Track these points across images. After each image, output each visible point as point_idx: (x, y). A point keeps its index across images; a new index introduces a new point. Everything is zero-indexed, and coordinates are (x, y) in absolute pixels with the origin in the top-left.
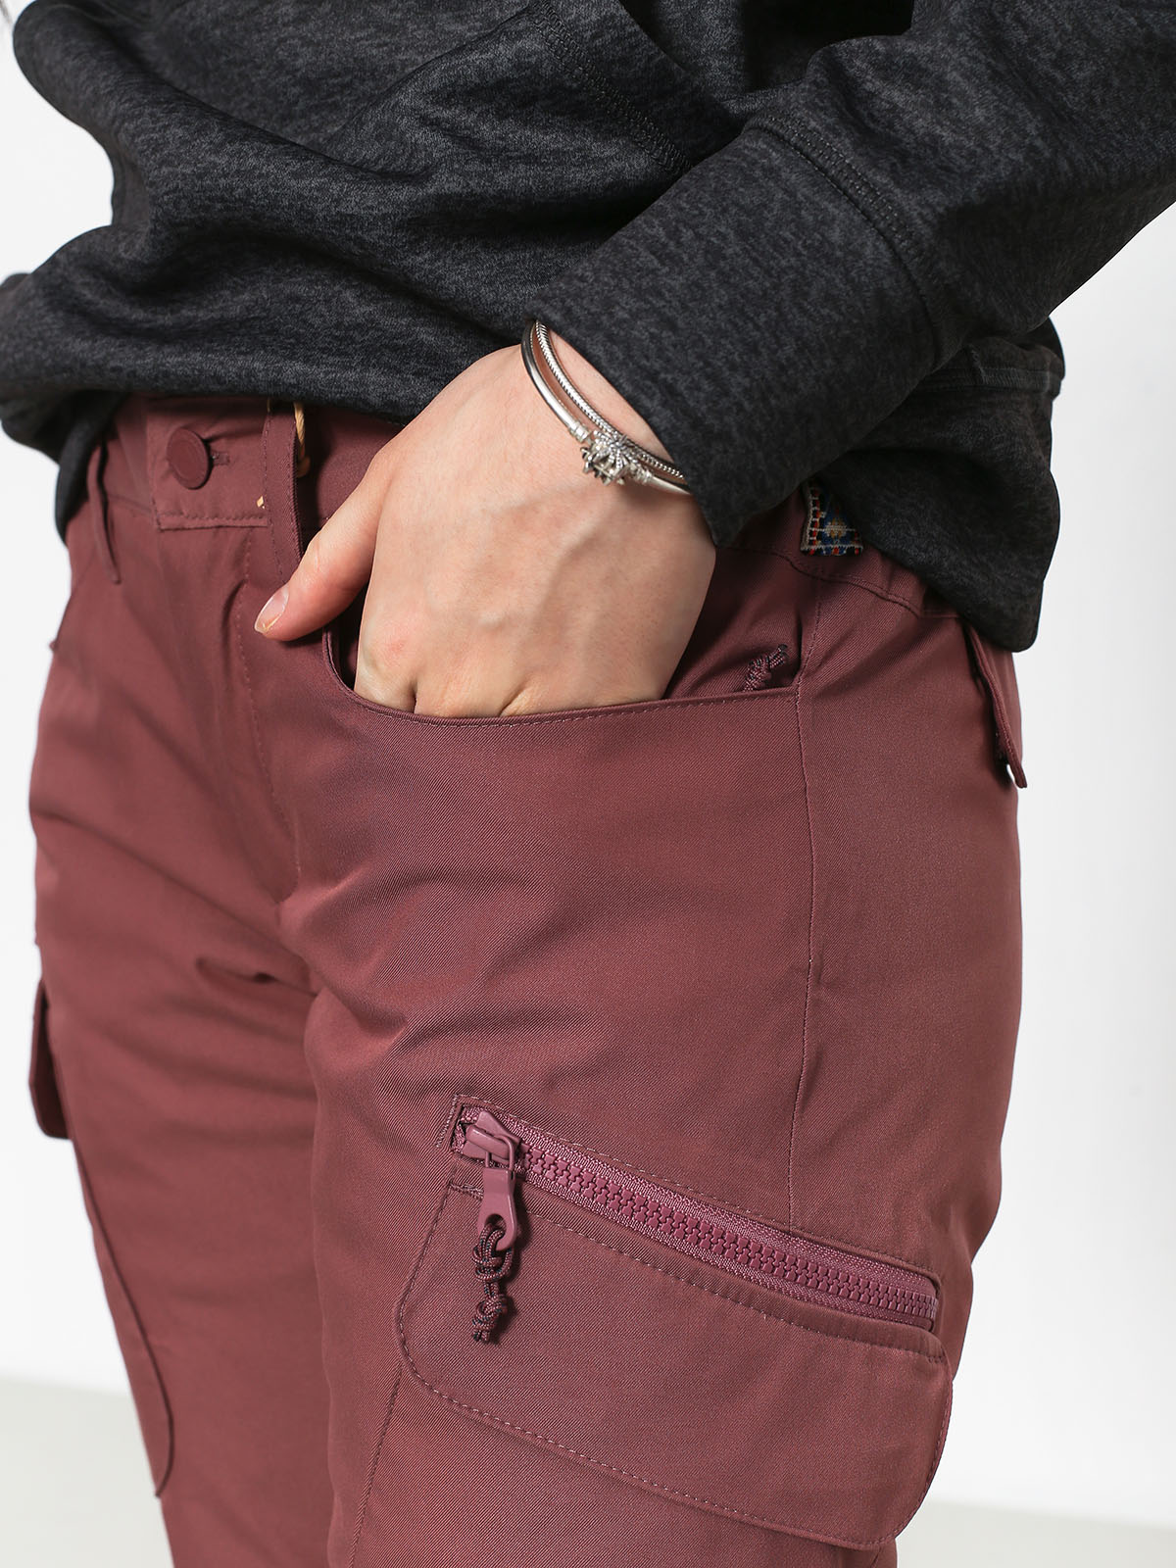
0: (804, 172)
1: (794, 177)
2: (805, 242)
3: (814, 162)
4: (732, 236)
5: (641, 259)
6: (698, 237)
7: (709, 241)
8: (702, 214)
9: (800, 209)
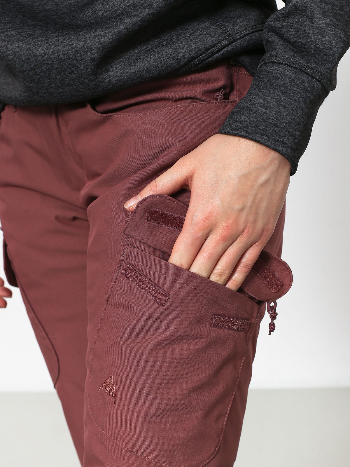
0: (291, 70)
1: (289, 73)
2: (300, 89)
3: (292, 67)
4: (281, 95)
5: (260, 110)
6: (272, 98)
7: (276, 98)
8: (269, 91)
9: (295, 80)
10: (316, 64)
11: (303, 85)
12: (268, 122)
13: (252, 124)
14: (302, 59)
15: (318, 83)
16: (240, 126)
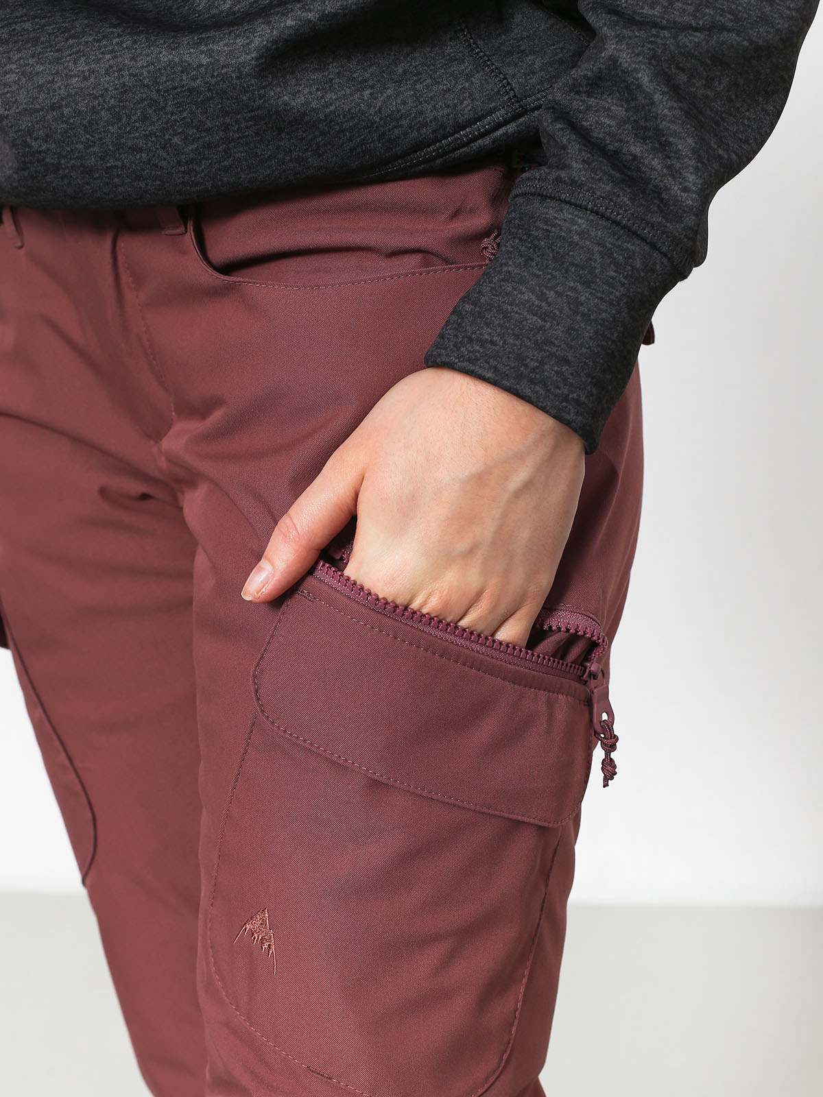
0: (604, 227)
1: (599, 233)
3: (608, 219)
4: (579, 287)
5: (529, 322)
6: (559, 294)
7: (567, 296)
8: (554, 277)
9: (612, 253)
10: (663, 217)
11: (631, 266)
12: (548, 351)
13: (510, 352)
14: (633, 203)
15: (665, 260)
16: (479, 352)
